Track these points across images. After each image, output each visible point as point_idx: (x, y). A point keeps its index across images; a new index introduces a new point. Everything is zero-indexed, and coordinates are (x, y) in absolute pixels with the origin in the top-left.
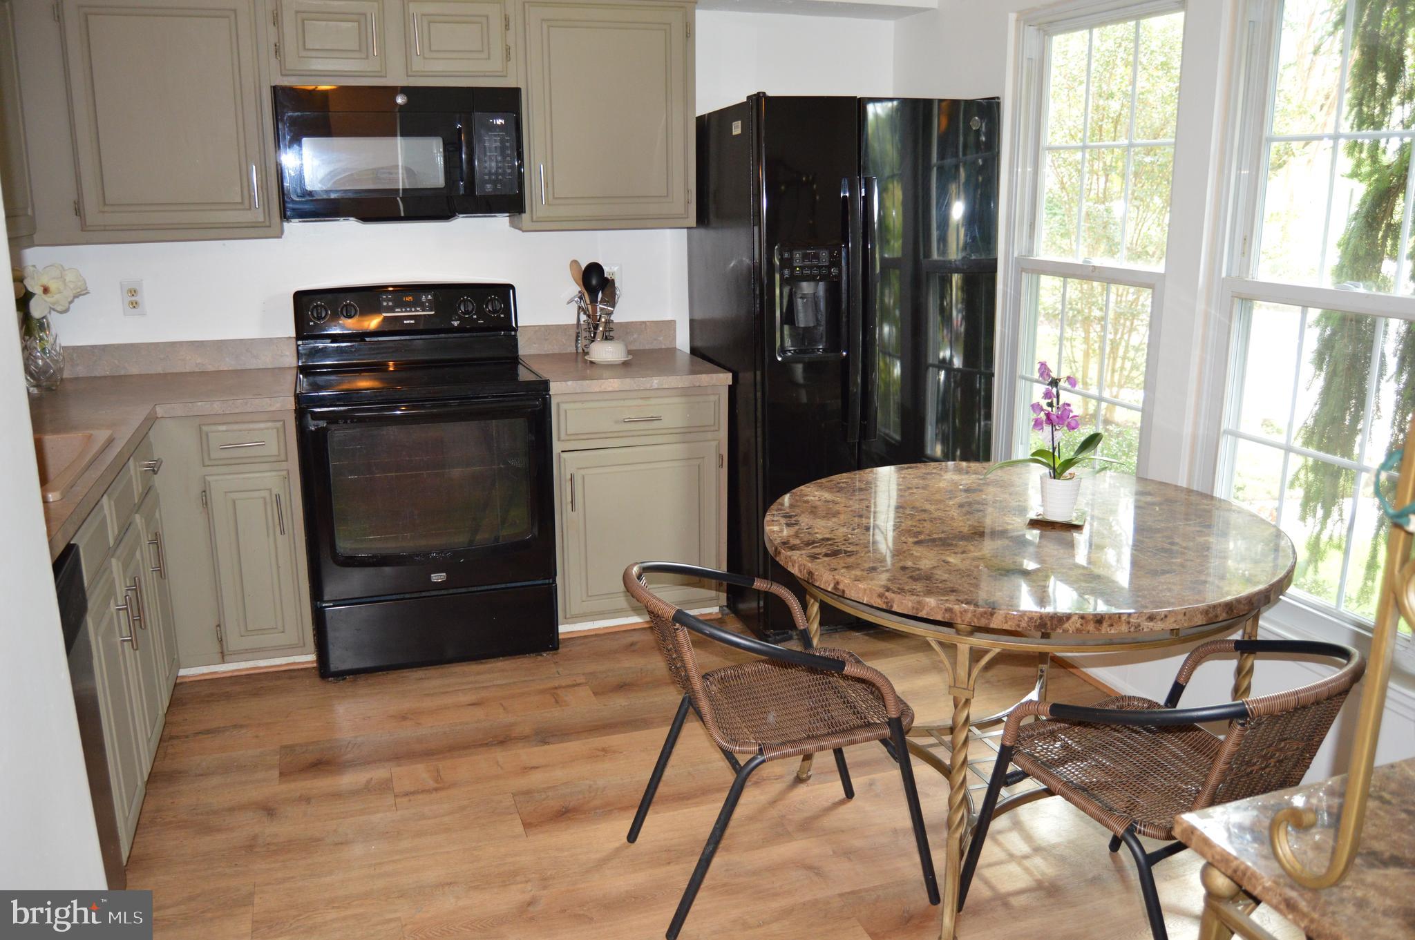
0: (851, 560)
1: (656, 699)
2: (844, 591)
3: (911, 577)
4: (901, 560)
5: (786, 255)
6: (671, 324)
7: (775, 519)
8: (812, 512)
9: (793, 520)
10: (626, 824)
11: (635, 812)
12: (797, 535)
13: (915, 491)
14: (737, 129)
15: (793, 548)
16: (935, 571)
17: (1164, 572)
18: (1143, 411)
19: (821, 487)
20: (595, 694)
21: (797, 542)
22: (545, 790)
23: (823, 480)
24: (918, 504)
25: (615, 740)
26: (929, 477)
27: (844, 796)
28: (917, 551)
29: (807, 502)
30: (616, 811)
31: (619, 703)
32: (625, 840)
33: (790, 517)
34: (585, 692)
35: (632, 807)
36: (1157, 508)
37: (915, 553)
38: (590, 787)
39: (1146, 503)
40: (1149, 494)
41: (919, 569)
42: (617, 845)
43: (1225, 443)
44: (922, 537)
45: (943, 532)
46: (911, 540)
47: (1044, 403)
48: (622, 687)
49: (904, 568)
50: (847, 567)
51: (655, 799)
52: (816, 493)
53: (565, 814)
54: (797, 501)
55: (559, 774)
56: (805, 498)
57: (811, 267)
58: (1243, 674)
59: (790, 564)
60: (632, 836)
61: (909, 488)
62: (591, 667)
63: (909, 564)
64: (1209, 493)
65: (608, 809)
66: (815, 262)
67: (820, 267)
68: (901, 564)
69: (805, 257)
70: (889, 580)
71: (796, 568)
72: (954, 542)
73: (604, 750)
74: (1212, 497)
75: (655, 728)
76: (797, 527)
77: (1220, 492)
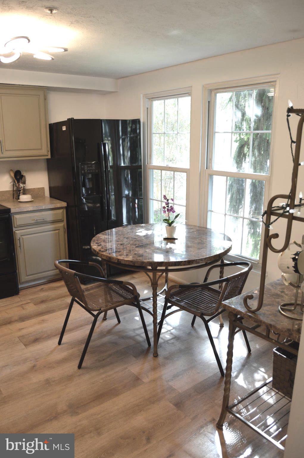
0: (120, 253)
1: (55, 304)
2: (120, 262)
3: (138, 256)
4: (134, 252)
5: (82, 167)
6: (43, 189)
7: (94, 244)
8: (104, 242)
9: (99, 244)
10: (57, 340)
11: (60, 336)
12: (102, 248)
13: (130, 233)
14: (64, 128)
15: (103, 252)
16: (144, 254)
17: (202, 248)
18: (186, 206)
19: (103, 234)
20: (35, 305)
21: (103, 250)
22: (28, 334)
23: (103, 232)
24: (132, 237)
25: (46, 317)
26: (132, 229)
27: (118, 322)
28: (137, 249)
29: (101, 239)
30: (52, 337)
31: (43, 307)
32: (58, 344)
33: (98, 243)
34: (31, 305)
35: (59, 334)
36: (195, 232)
37: (137, 250)
38: (42, 331)
39: (192, 231)
40: (192, 229)
41: (139, 254)
42: (55, 346)
43: (209, 213)
44: (137, 245)
45: (142, 244)
46: (134, 246)
47: (166, 206)
48: (43, 302)
49: (135, 254)
50: (120, 255)
51: (65, 331)
52: (103, 236)
53: (37, 340)
54: (98, 239)
55: (31, 330)
56: (100, 238)
57: (90, 170)
58: (222, 272)
59: (103, 256)
60: (60, 343)
61: (128, 233)
62: (31, 297)
63: (136, 253)
64: (205, 227)
65: (49, 337)
66: (91, 168)
67: (92, 170)
68: (134, 253)
69: (88, 167)
70: (133, 257)
71: (105, 257)
72: (146, 246)
73: (43, 320)
74: (207, 228)
75: (56, 312)
76: (101, 246)
77: (208, 227)
